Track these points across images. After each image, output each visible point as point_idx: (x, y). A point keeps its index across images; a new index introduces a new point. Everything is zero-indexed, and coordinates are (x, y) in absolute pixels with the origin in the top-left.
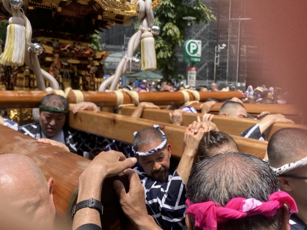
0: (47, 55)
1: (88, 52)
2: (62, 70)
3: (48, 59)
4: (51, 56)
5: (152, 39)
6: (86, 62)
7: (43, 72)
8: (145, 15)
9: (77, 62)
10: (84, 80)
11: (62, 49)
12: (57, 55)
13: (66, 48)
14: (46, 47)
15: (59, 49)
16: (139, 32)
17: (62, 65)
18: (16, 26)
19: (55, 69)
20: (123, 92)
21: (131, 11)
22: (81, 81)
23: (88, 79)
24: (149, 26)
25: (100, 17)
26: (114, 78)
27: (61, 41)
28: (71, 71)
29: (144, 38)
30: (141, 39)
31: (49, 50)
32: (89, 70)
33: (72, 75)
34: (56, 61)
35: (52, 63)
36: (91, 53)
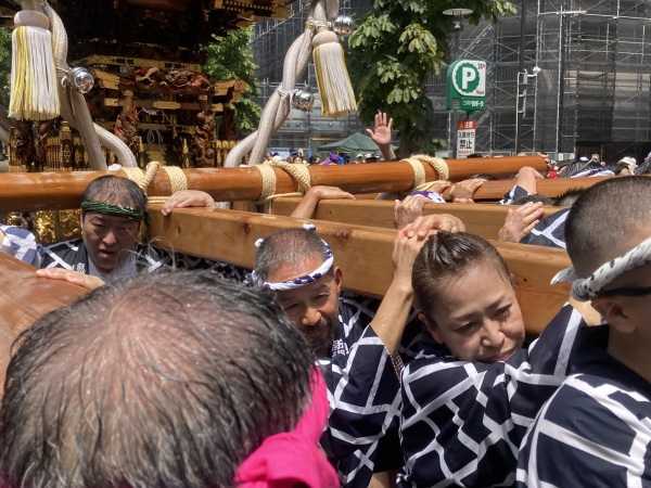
0: (109, 93)
1: (197, 83)
2: (144, 126)
3: (110, 102)
4: (119, 95)
5: (337, 46)
6: (194, 106)
7: (97, 128)
9: (175, 106)
10: (193, 146)
11: (138, 79)
12: (129, 93)
13: (147, 76)
14: (100, 74)
15: (133, 79)
16: (308, 31)
17: (142, 117)
18: (30, 30)
19: (127, 123)
20: (275, 167)
22: (186, 149)
23: (200, 142)
24: (328, 17)
25: (218, 4)
26: (257, 139)
27: (138, 62)
28: (164, 127)
29: (318, 44)
30: (312, 47)
31: (110, 81)
32: (201, 123)
33: (167, 135)
34: (128, 106)
35: (119, 110)
36: (204, 85)
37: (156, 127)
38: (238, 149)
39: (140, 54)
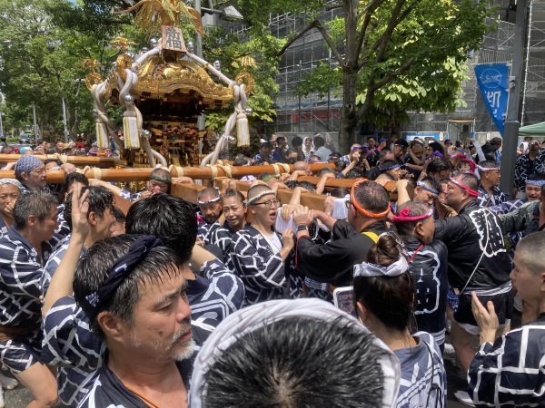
0: (158, 137)
1: (191, 133)
2: (171, 148)
3: (158, 140)
4: (162, 137)
5: (246, 120)
6: (189, 141)
7: (153, 151)
8: (240, 98)
9: (183, 141)
10: (189, 156)
11: (169, 131)
12: (165, 137)
13: (172, 131)
14: (155, 130)
15: (167, 132)
16: (235, 113)
17: (171, 144)
18: (129, 118)
19: (164, 148)
20: (218, 167)
21: (228, 96)
22: (187, 157)
23: (192, 155)
24: (243, 108)
25: (200, 103)
26: (214, 154)
27: (170, 123)
28: (179, 148)
29: (239, 119)
30: (237, 119)
31: (159, 132)
32: (193, 148)
33: (180, 152)
34: (165, 141)
35: (161, 143)
36: (194, 134)
37: (176, 148)
38: (207, 158)
39: (170, 120)
